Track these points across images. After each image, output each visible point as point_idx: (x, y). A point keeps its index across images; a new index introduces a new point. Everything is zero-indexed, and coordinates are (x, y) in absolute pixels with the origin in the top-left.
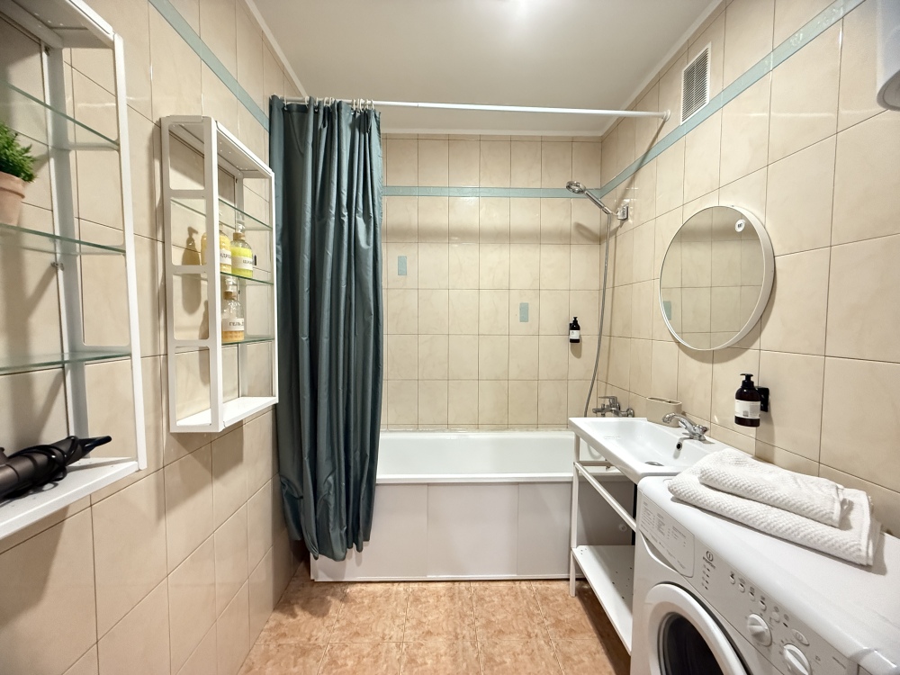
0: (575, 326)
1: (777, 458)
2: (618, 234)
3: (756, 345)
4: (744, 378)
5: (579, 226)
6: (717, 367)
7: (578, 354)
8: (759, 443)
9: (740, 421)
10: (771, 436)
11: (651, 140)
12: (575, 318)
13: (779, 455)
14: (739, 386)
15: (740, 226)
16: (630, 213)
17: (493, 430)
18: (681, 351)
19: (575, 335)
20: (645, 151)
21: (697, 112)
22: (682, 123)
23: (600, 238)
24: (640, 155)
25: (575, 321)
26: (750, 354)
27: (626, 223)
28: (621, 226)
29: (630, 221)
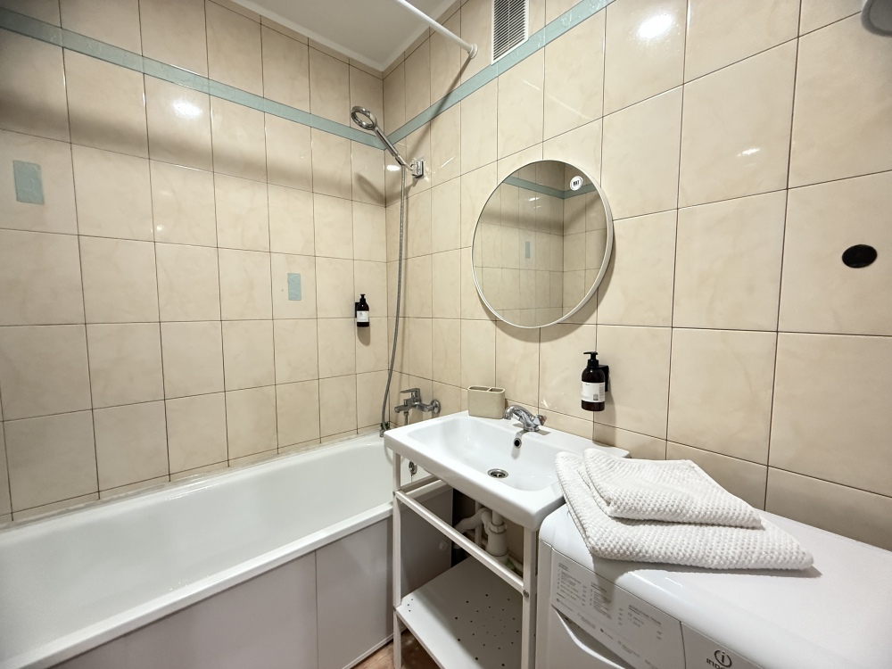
0: (362, 305)
1: (618, 441)
2: (410, 194)
3: (592, 319)
4: (589, 356)
5: (361, 179)
6: (544, 345)
7: (366, 340)
8: (598, 426)
9: (587, 406)
10: (612, 417)
11: (451, 81)
12: (363, 296)
13: (620, 436)
14: (585, 366)
15: (575, 183)
16: (427, 169)
17: (253, 463)
18: (499, 330)
19: (363, 316)
20: (444, 93)
21: (512, 51)
22: (493, 62)
23: (384, 200)
24: (438, 98)
25: (363, 300)
26: (585, 331)
27: (420, 182)
28: (414, 184)
29: (426, 178)
